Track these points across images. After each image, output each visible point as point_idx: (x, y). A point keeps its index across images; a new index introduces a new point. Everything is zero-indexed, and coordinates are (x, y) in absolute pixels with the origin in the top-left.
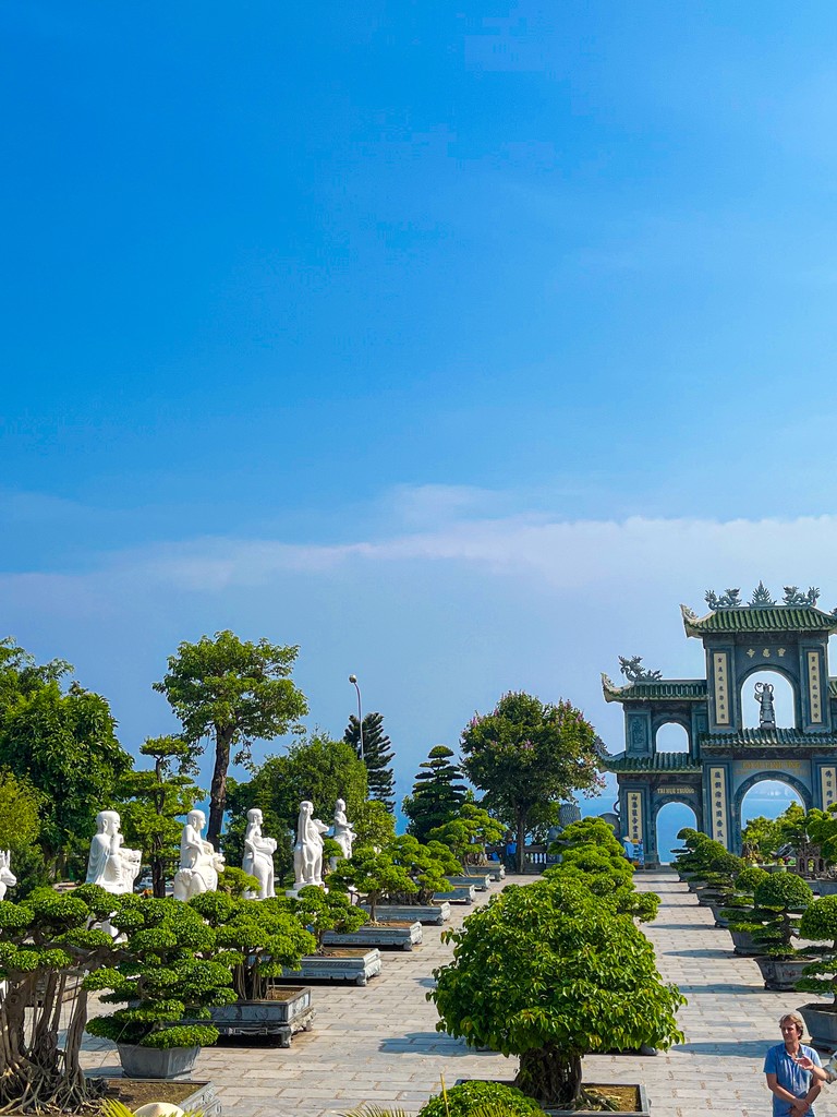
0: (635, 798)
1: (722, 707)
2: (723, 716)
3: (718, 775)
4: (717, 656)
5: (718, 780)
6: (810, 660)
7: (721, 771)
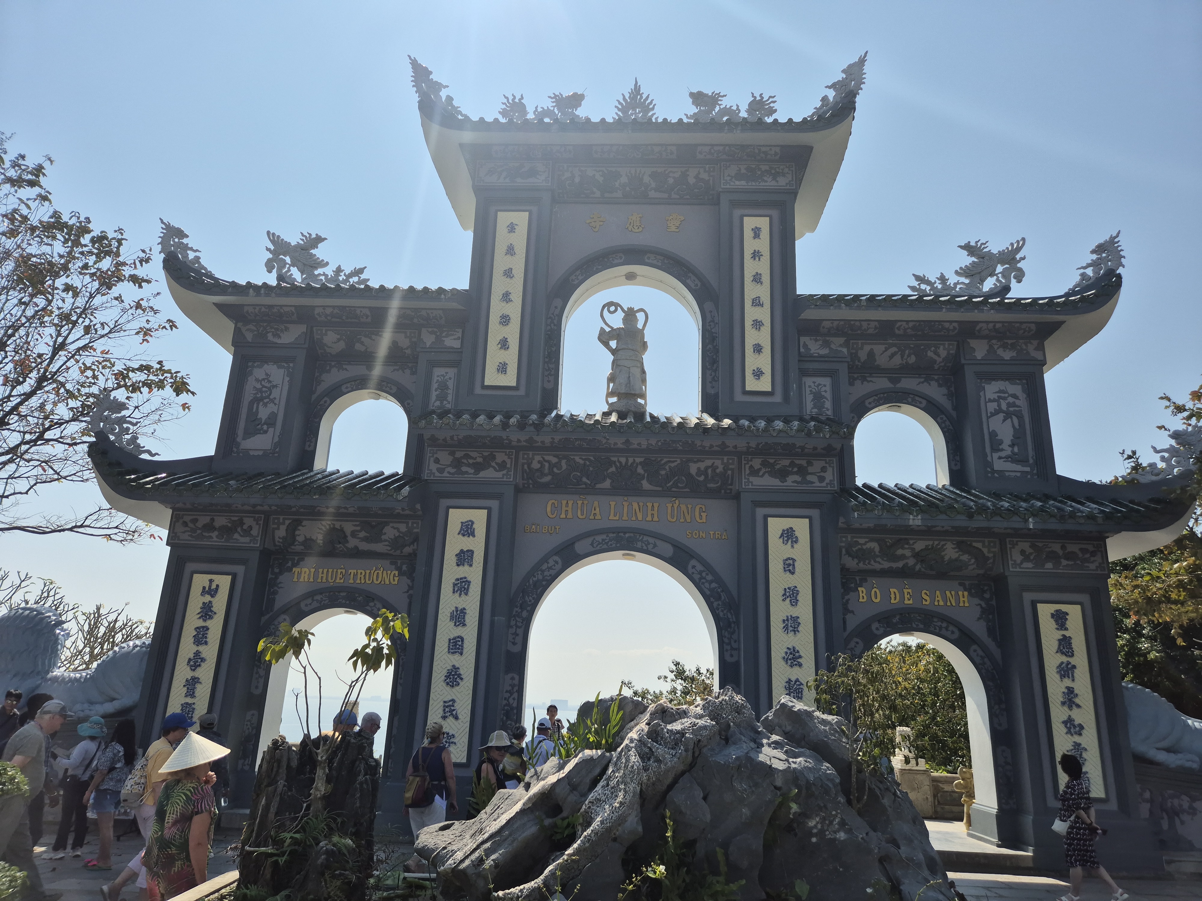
0: (211, 591)
1: (504, 344)
2: (502, 368)
3: (467, 530)
4: (504, 218)
5: (466, 543)
6: (748, 234)
7: (479, 517)
